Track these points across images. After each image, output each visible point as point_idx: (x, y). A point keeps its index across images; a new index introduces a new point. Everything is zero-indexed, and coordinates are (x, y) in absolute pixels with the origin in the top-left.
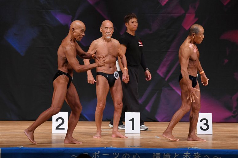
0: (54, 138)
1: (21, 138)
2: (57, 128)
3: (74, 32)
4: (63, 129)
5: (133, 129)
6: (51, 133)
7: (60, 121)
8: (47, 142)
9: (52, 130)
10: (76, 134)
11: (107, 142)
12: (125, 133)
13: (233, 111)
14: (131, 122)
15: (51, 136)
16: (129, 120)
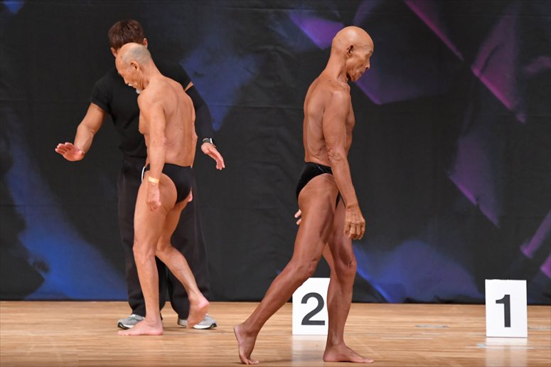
0: (297, 348)
1: (212, 348)
2: (306, 321)
3: (351, 56)
4: (322, 323)
5: (508, 324)
6: (291, 332)
7: (313, 303)
8: (279, 358)
9: (291, 326)
10: (354, 338)
11: (437, 358)
12: (485, 335)
14: (502, 306)
15: (290, 342)
16: (498, 302)
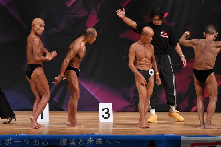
3: (34, 28)
5: (42, 118)
13: (130, 101)
